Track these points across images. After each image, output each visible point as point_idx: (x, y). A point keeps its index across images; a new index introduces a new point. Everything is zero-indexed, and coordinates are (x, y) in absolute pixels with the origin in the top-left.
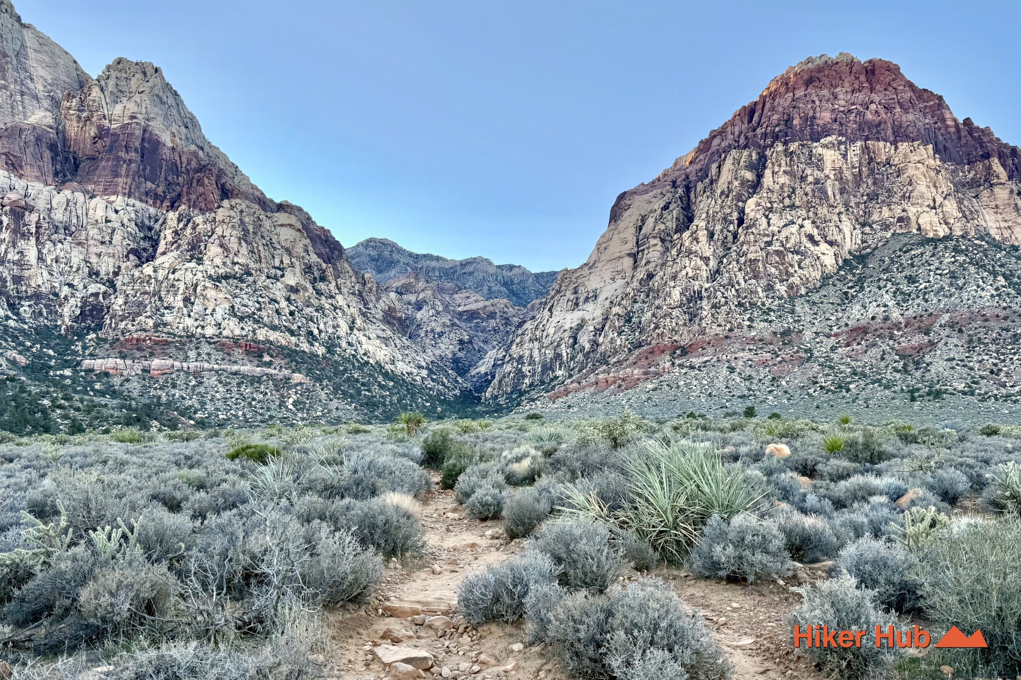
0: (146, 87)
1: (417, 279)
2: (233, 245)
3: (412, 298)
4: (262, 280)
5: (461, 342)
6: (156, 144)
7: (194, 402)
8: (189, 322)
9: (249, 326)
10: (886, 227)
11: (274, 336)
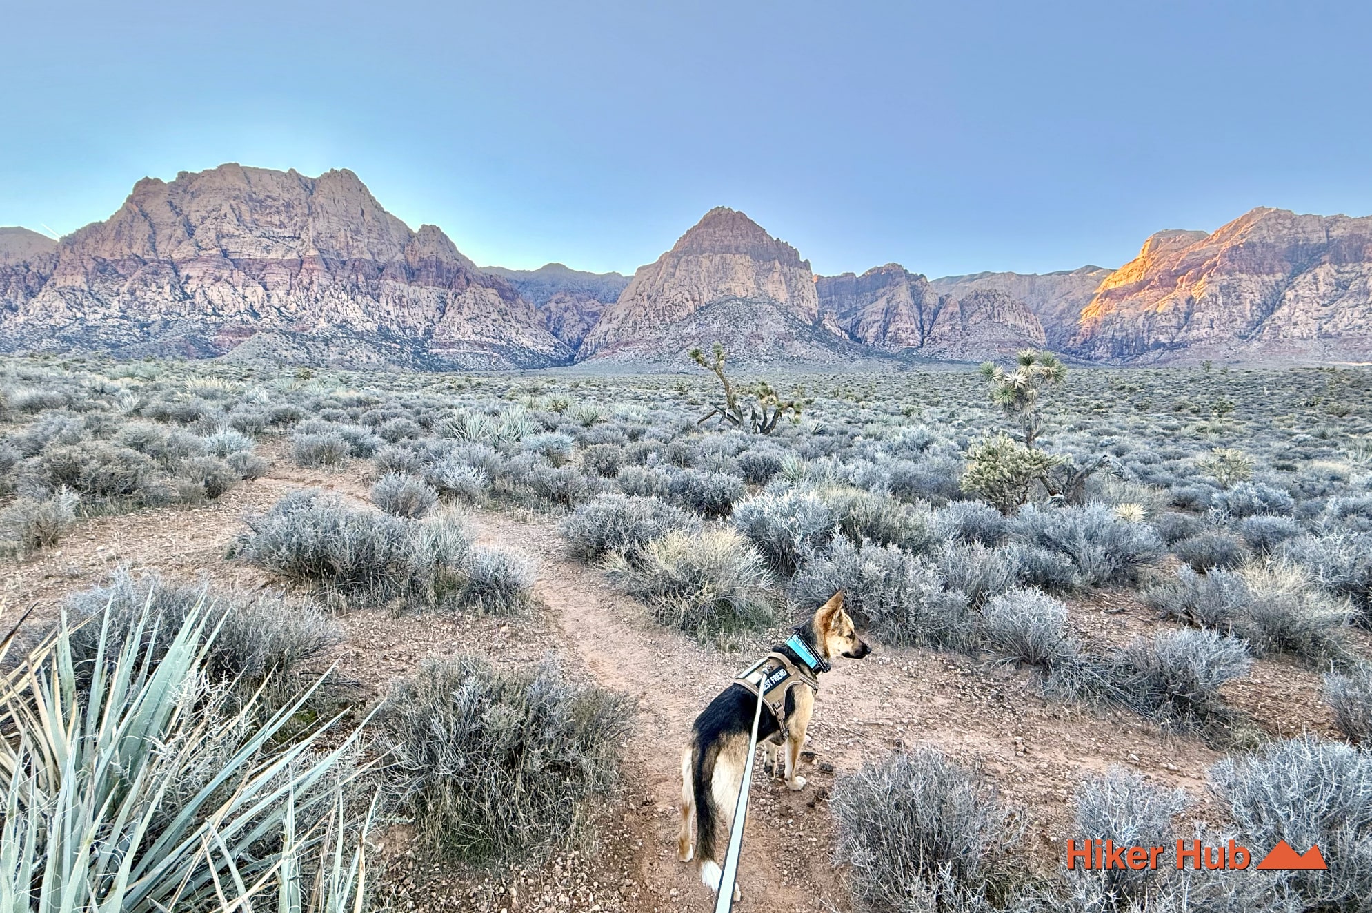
0: (434, 238)
1: (566, 295)
2: (472, 306)
3: (562, 305)
4: (483, 319)
5: (583, 329)
6: (441, 263)
7: (463, 363)
8: (459, 336)
9: (479, 336)
10: (722, 292)
11: (487, 339)
